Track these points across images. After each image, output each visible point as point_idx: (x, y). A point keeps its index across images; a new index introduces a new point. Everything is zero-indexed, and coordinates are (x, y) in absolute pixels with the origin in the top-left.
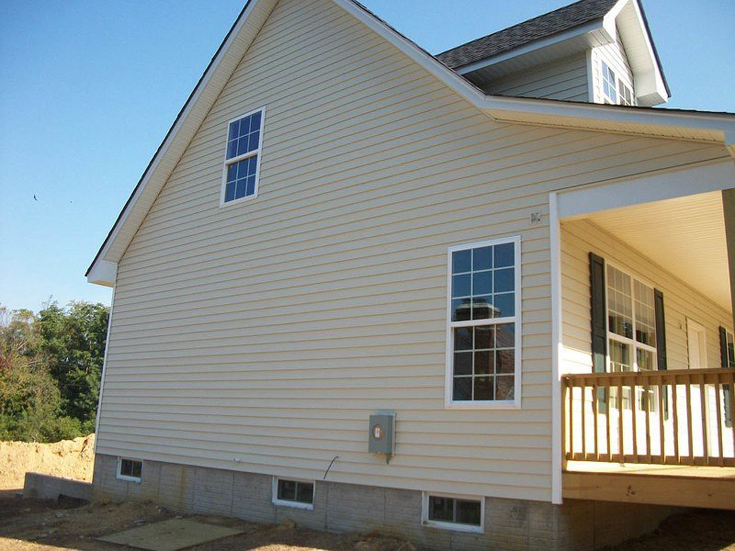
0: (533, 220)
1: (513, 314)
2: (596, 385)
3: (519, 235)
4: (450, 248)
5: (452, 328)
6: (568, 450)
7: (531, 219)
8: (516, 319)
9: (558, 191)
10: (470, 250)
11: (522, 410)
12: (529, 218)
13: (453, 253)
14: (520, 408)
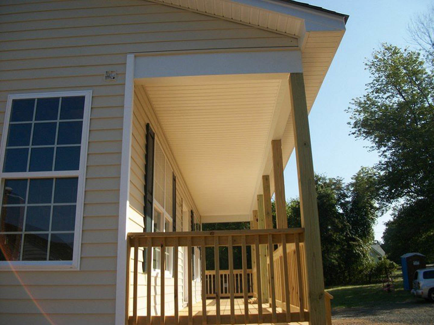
0: (108, 77)
1: (77, 168)
2: (164, 245)
3: (91, 90)
4: (10, 95)
5: (2, 179)
6: (131, 314)
7: (105, 75)
8: (80, 173)
9: (137, 55)
10: (33, 100)
11: (80, 271)
12: (104, 75)
13: (13, 100)
14: (78, 269)
